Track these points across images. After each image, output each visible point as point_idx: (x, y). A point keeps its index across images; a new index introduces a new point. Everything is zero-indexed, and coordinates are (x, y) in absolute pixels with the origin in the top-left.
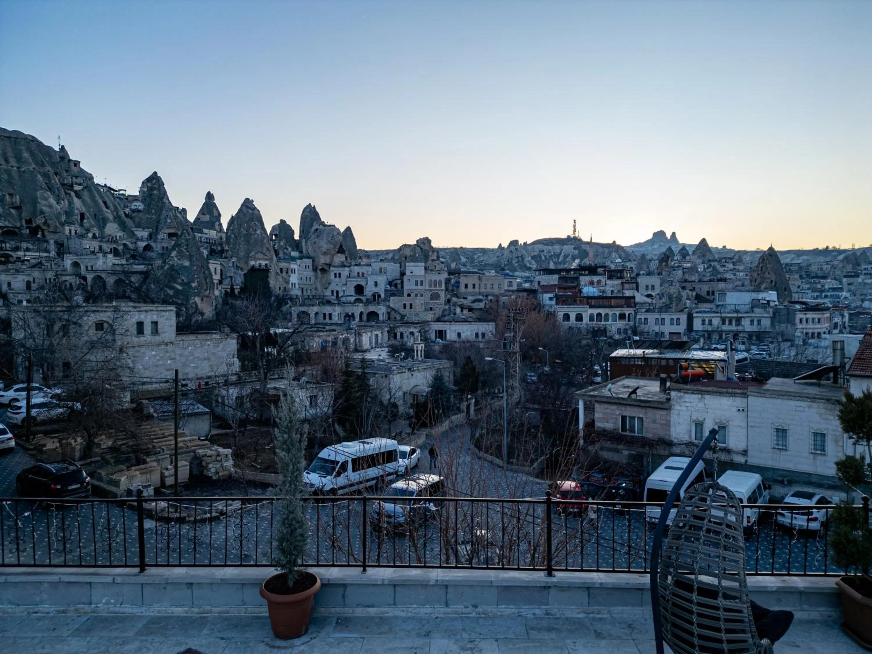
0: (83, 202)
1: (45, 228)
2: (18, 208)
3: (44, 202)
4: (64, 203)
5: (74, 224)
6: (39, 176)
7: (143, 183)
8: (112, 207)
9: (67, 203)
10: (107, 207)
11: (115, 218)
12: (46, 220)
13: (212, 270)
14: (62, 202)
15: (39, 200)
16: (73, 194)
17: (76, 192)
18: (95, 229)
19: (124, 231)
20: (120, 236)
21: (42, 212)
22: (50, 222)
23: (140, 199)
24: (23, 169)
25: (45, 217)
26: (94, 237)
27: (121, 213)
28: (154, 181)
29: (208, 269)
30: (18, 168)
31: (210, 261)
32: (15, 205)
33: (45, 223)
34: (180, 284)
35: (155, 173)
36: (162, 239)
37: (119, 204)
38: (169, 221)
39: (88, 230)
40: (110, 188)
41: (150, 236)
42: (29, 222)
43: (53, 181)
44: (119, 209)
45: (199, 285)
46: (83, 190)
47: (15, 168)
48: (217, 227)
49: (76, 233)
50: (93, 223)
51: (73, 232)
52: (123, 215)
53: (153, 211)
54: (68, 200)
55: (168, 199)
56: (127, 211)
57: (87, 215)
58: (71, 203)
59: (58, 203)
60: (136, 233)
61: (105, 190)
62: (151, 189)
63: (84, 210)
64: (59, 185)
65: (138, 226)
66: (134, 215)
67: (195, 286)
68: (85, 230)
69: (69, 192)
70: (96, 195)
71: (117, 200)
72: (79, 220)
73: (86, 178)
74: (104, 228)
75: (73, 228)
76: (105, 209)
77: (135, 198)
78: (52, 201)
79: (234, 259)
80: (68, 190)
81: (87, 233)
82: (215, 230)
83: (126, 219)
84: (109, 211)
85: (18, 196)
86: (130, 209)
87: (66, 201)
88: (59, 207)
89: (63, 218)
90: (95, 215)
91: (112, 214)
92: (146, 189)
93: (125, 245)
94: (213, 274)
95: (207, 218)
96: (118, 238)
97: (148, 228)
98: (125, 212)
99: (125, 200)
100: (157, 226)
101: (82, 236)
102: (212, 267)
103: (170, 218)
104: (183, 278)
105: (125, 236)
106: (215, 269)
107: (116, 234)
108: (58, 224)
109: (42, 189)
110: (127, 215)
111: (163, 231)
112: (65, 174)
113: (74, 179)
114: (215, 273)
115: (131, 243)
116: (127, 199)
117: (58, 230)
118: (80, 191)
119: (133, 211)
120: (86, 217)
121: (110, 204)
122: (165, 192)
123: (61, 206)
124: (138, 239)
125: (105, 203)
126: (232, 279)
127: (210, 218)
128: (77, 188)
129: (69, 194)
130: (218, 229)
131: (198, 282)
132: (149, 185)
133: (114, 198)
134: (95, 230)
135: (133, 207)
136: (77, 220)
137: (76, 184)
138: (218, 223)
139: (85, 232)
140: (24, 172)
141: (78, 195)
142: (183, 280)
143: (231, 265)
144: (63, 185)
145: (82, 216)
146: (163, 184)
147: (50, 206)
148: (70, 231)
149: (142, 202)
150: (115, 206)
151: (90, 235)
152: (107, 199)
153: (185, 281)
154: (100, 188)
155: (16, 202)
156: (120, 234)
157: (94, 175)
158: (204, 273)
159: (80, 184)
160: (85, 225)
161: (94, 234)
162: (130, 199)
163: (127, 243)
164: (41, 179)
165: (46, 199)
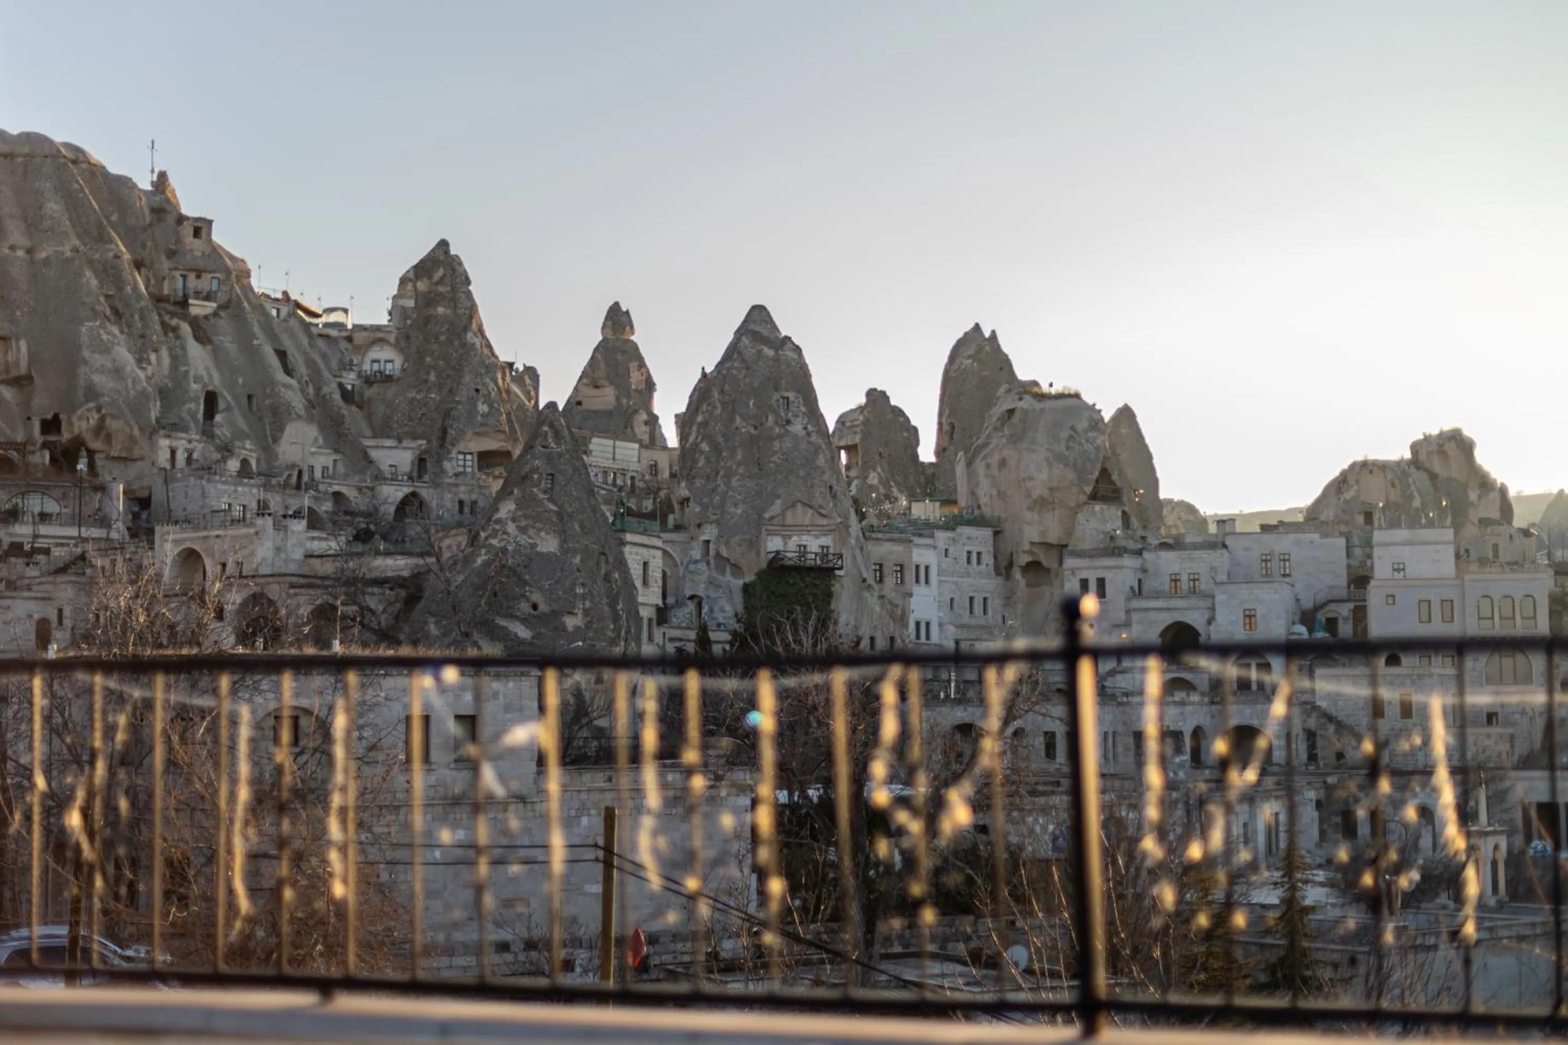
0: (217, 354)
1: (96, 445)
2: (21, 382)
3: (99, 360)
4: (159, 360)
5: (185, 430)
6: (88, 274)
7: (403, 281)
8: (302, 369)
9: (166, 361)
10: (289, 372)
11: (311, 405)
12: (102, 419)
13: (636, 571)
14: (153, 357)
15: (86, 354)
16: (185, 328)
17: (195, 323)
18: (248, 445)
19: (336, 451)
20: (325, 469)
21: (92, 393)
22: (113, 425)
23: (392, 338)
24: (43, 255)
25: (99, 410)
26: (245, 471)
27: (331, 389)
28: (441, 272)
29: (622, 564)
30: (29, 251)
31: (629, 537)
32: (14, 373)
33: (100, 429)
34: (525, 621)
35: (443, 245)
36: (457, 475)
37: (324, 357)
38: (483, 408)
39: (227, 450)
40: (298, 305)
41: (421, 463)
42: (51, 425)
43: (129, 289)
44: (326, 373)
45: (589, 625)
46: (215, 314)
47: (20, 253)
48: (641, 431)
49: (189, 460)
50: (241, 423)
51: (181, 457)
52: (337, 396)
53: (432, 377)
54: (170, 349)
55: (481, 331)
56: (350, 379)
57: (226, 398)
58: (178, 359)
59: (139, 361)
60: (374, 454)
61: (284, 311)
62: (427, 301)
63: (216, 382)
64: (146, 302)
65: (382, 431)
66: (370, 392)
67: (577, 628)
68: (219, 449)
69: (174, 322)
70: (257, 329)
71: (321, 343)
72: (200, 416)
73: (228, 272)
74: (276, 440)
75: (181, 445)
76: (281, 376)
77: (375, 336)
78: (124, 354)
79: (709, 532)
80: (173, 315)
81: (224, 460)
82: (634, 439)
83: (346, 410)
84: (294, 382)
85: (23, 345)
86: (359, 375)
87: (164, 353)
88: (142, 375)
89: (154, 412)
90: (250, 397)
91: (302, 391)
92: (411, 303)
93: (337, 496)
94: (638, 583)
95: (606, 397)
96: (318, 474)
97: (415, 437)
98: (341, 386)
99: (344, 345)
100: (444, 431)
101: (207, 470)
102: (633, 557)
103: (488, 400)
104: (536, 597)
105: (341, 469)
106: (645, 564)
107: (312, 461)
108: (136, 432)
109: (95, 314)
110: (347, 396)
111: (462, 446)
112: (166, 264)
113: (192, 277)
114: (645, 583)
115: (360, 490)
116: (349, 339)
117: (137, 453)
118: (206, 317)
119: (369, 381)
120: (221, 405)
121: (296, 358)
122: (473, 309)
123: (150, 370)
124: (379, 477)
125: (282, 354)
126: (699, 606)
127: (618, 398)
128: (198, 308)
129: (175, 329)
130: (646, 438)
131: (586, 612)
132: (422, 286)
133: (310, 336)
134: (249, 450)
135: (367, 367)
136: (194, 417)
137: (198, 295)
138: (644, 416)
139: (217, 456)
140: (46, 262)
141: (201, 334)
142: (535, 607)
143: (697, 554)
144: (158, 299)
145: (211, 400)
146: (468, 281)
147: (118, 372)
148: (173, 452)
149: (397, 346)
150: (311, 364)
151: (233, 465)
152: (288, 344)
153: (543, 607)
154: (268, 306)
155: (17, 364)
156: (323, 460)
157: (251, 265)
158: (607, 578)
159: (208, 298)
160: (217, 432)
161: (245, 462)
162: (359, 338)
163: (344, 490)
164: (94, 283)
165: (106, 349)
